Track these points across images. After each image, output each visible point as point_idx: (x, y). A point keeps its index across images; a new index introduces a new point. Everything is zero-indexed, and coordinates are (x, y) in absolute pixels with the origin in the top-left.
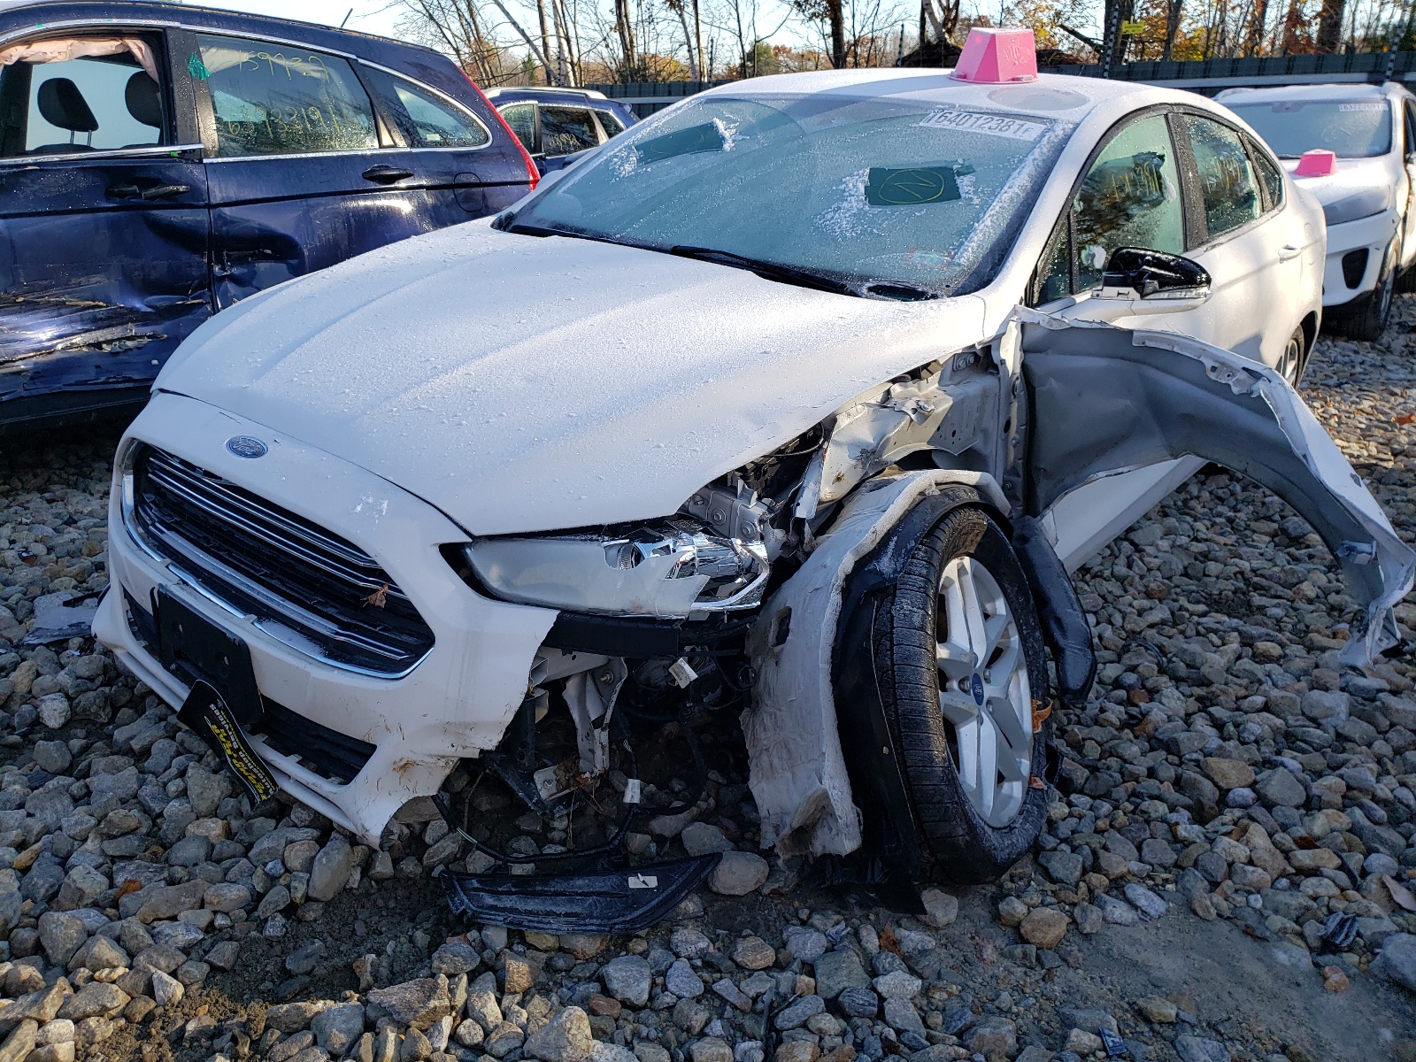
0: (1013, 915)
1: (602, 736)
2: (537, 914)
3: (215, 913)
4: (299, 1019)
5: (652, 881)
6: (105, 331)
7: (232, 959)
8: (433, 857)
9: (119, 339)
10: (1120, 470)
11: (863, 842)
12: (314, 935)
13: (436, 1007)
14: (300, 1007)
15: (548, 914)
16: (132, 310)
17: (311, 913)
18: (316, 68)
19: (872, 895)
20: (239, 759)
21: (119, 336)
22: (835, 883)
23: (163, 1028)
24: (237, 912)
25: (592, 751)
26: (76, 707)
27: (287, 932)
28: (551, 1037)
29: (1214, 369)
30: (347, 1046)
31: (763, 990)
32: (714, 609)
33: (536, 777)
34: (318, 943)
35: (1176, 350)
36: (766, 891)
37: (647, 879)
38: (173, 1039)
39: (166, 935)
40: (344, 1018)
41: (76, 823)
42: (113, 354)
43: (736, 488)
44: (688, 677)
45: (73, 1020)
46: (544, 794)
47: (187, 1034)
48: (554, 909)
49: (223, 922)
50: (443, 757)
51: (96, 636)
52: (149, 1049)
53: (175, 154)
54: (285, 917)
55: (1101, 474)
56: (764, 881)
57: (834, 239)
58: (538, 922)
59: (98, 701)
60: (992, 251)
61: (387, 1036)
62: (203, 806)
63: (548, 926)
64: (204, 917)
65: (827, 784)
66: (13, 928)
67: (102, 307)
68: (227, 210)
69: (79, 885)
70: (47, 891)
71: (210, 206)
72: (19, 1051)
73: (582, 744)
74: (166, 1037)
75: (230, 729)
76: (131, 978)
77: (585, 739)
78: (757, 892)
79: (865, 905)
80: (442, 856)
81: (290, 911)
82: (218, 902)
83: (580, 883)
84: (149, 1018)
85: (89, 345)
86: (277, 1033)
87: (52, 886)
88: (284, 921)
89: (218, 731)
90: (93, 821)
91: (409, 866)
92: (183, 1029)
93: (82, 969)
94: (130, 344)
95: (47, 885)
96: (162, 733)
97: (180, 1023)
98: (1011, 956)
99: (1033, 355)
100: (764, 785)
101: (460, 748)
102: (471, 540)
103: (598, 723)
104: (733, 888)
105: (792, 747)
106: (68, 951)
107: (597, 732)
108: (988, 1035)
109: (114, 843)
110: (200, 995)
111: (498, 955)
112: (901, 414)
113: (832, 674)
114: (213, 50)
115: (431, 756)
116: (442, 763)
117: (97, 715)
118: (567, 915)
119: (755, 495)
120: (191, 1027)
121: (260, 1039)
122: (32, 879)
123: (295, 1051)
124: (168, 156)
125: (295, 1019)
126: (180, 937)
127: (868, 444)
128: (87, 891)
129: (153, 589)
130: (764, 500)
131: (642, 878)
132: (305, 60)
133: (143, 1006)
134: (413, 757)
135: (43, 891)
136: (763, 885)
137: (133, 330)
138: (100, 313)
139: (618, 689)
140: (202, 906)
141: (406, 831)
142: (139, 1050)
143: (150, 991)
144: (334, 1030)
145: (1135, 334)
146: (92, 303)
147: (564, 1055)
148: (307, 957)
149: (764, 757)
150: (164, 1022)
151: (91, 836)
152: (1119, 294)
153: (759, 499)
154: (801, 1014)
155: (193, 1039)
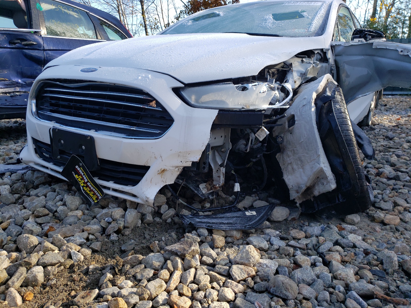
0: (380, 218)
1: (223, 170)
2: (217, 224)
3: (89, 234)
4: (136, 261)
5: (254, 213)
6: (8, 89)
7: (100, 247)
8: (166, 216)
9: (13, 92)
10: (366, 94)
11: (337, 186)
12: (130, 239)
13: (194, 249)
14: (137, 256)
15: (220, 223)
16: (18, 83)
17: (127, 232)
18: (76, 14)
19: (333, 212)
20: (87, 186)
21: (13, 91)
22: (320, 208)
23: (79, 269)
24: (97, 234)
25: (219, 177)
26: (13, 188)
27: (119, 239)
28: (244, 255)
29: (402, 51)
30: (161, 266)
31: (308, 243)
32: (275, 107)
33: (200, 186)
34: (133, 241)
35: (387, 48)
36: (289, 219)
37: (252, 212)
38: (84, 273)
39: (72, 240)
40: (156, 258)
41: (24, 213)
42: (11, 96)
43: (267, 78)
44: (266, 133)
45: (42, 266)
46: (204, 192)
47: (90, 270)
48: (223, 222)
49: (92, 237)
50: (177, 167)
51: (22, 159)
52: (75, 275)
53: (33, 32)
54: (116, 234)
55: (360, 96)
56: (288, 215)
57: (268, 29)
58: (218, 226)
59: (21, 186)
60: (320, 28)
61: (177, 261)
62: (73, 207)
63: (222, 227)
64: (85, 235)
65: (322, 165)
66: (5, 245)
67: (7, 81)
68: (50, 52)
69: (30, 229)
70: (16, 233)
71: (44, 50)
72: (20, 276)
73: (215, 175)
74: (81, 272)
75: (84, 175)
76: (61, 254)
77: (216, 173)
78: (286, 220)
79: (329, 218)
80: (169, 215)
81: (118, 232)
82: (90, 229)
83: (228, 215)
84: (72, 266)
85: (3, 93)
86: (129, 266)
87: (18, 232)
88: (117, 235)
89: (78, 177)
90: (31, 212)
91: (158, 219)
92: (88, 268)
93: (40, 252)
94: (17, 93)
95: (16, 231)
96: (50, 190)
97: (86, 267)
98: (386, 229)
99: (338, 57)
100: (290, 177)
101: (184, 163)
102: (183, 85)
103: (221, 165)
104: (279, 218)
105: (303, 158)
106: (31, 248)
107: (222, 168)
108: (400, 246)
109: (41, 219)
110: (91, 258)
111: (206, 238)
112: (310, 64)
113: (318, 129)
114: (44, 4)
115: (173, 167)
116: (177, 169)
117: (21, 191)
118: (228, 224)
119: (274, 81)
120: (91, 267)
121: (121, 269)
122: (10, 229)
123: (139, 270)
124: (30, 32)
125: (135, 261)
126: (78, 240)
127: (302, 71)
128: (34, 231)
129: (50, 129)
130: (277, 82)
131: (250, 212)
132: (73, 11)
133: (69, 263)
134: (166, 168)
135: (15, 233)
136: (288, 217)
137: (18, 89)
138: (6, 82)
139: (228, 152)
140: (83, 231)
141: (153, 209)
142: (72, 276)
143: (70, 257)
144: (154, 261)
145: (374, 44)
146: (4, 79)
147: (251, 261)
148: (130, 245)
149: (290, 167)
150: (79, 267)
151: (31, 217)
152: (359, 41)
153: (275, 82)
154: (327, 247)
155: (93, 272)
